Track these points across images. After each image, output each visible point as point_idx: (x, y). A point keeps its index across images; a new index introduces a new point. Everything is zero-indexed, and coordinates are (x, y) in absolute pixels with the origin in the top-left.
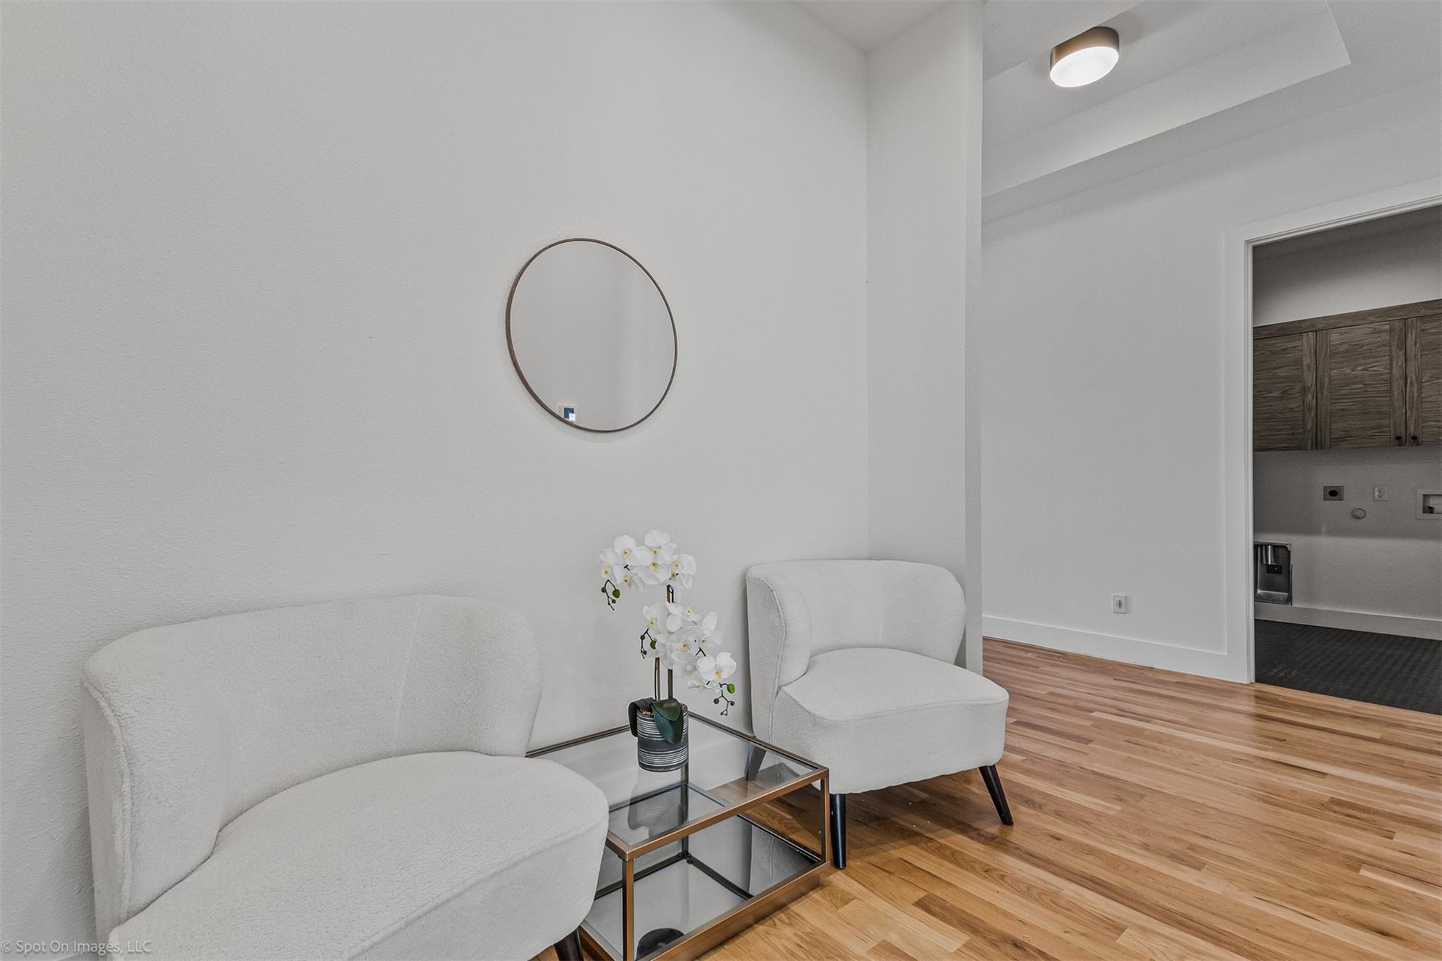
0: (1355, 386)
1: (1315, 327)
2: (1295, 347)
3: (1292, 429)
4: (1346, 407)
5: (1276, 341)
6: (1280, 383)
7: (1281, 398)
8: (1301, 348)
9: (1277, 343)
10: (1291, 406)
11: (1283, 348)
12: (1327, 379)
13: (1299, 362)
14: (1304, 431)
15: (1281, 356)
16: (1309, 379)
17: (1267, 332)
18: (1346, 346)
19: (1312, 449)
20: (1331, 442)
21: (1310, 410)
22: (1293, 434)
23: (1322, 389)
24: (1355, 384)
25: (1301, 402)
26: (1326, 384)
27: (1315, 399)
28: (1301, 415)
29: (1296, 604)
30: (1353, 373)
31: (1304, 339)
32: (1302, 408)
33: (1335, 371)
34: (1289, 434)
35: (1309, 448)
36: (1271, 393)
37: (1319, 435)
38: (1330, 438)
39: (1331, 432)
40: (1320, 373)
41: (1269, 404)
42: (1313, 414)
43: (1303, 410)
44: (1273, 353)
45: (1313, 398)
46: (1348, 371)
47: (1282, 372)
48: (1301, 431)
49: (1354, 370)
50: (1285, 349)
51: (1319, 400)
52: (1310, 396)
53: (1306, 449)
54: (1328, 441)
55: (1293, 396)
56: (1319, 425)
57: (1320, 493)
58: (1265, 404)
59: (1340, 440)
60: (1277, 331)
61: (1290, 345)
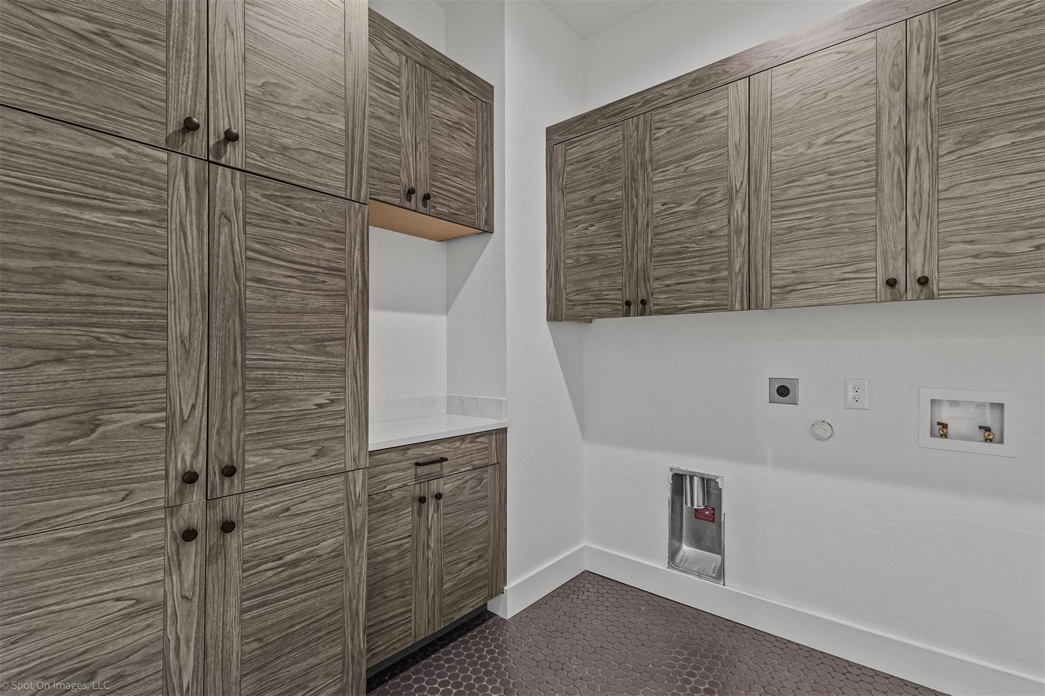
0: (810, 179)
1: (749, 67)
2: (716, 113)
3: (711, 270)
4: (796, 223)
5: (689, 106)
6: (696, 184)
7: (695, 214)
8: (725, 114)
9: (690, 109)
10: (711, 228)
11: (698, 117)
12: (765, 169)
13: (722, 142)
14: (730, 274)
15: (697, 133)
16: (737, 172)
17: (676, 91)
18: (797, 98)
19: (742, 309)
20: (772, 294)
21: (739, 232)
22: (713, 281)
23: (757, 191)
24: (811, 173)
25: (726, 220)
26: (765, 181)
27: (746, 212)
28: (726, 243)
29: (732, 585)
30: (810, 151)
31: (731, 97)
32: (726, 230)
33: (780, 152)
34: (707, 281)
35: (738, 306)
36: (680, 205)
37: (753, 281)
38: (772, 288)
39: (772, 275)
40: (754, 158)
41: (679, 226)
42: (744, 240)
43: (729, 235)
44: (685, 129)
45: (743, 211)
46: (800, 150)
47: (697, 164)
48: (725, 274)
49: (810, 145)
50: (702, 120)
51: (753, 216)
52: (738, 206)
53: (732, 309)
54: (767, 295)
55: (712, 208)
56: (752, 262)
57: (764, 391)
58: (673, 226)
59: (786, 290)
60: (690, 86)
61: (709, 110)
